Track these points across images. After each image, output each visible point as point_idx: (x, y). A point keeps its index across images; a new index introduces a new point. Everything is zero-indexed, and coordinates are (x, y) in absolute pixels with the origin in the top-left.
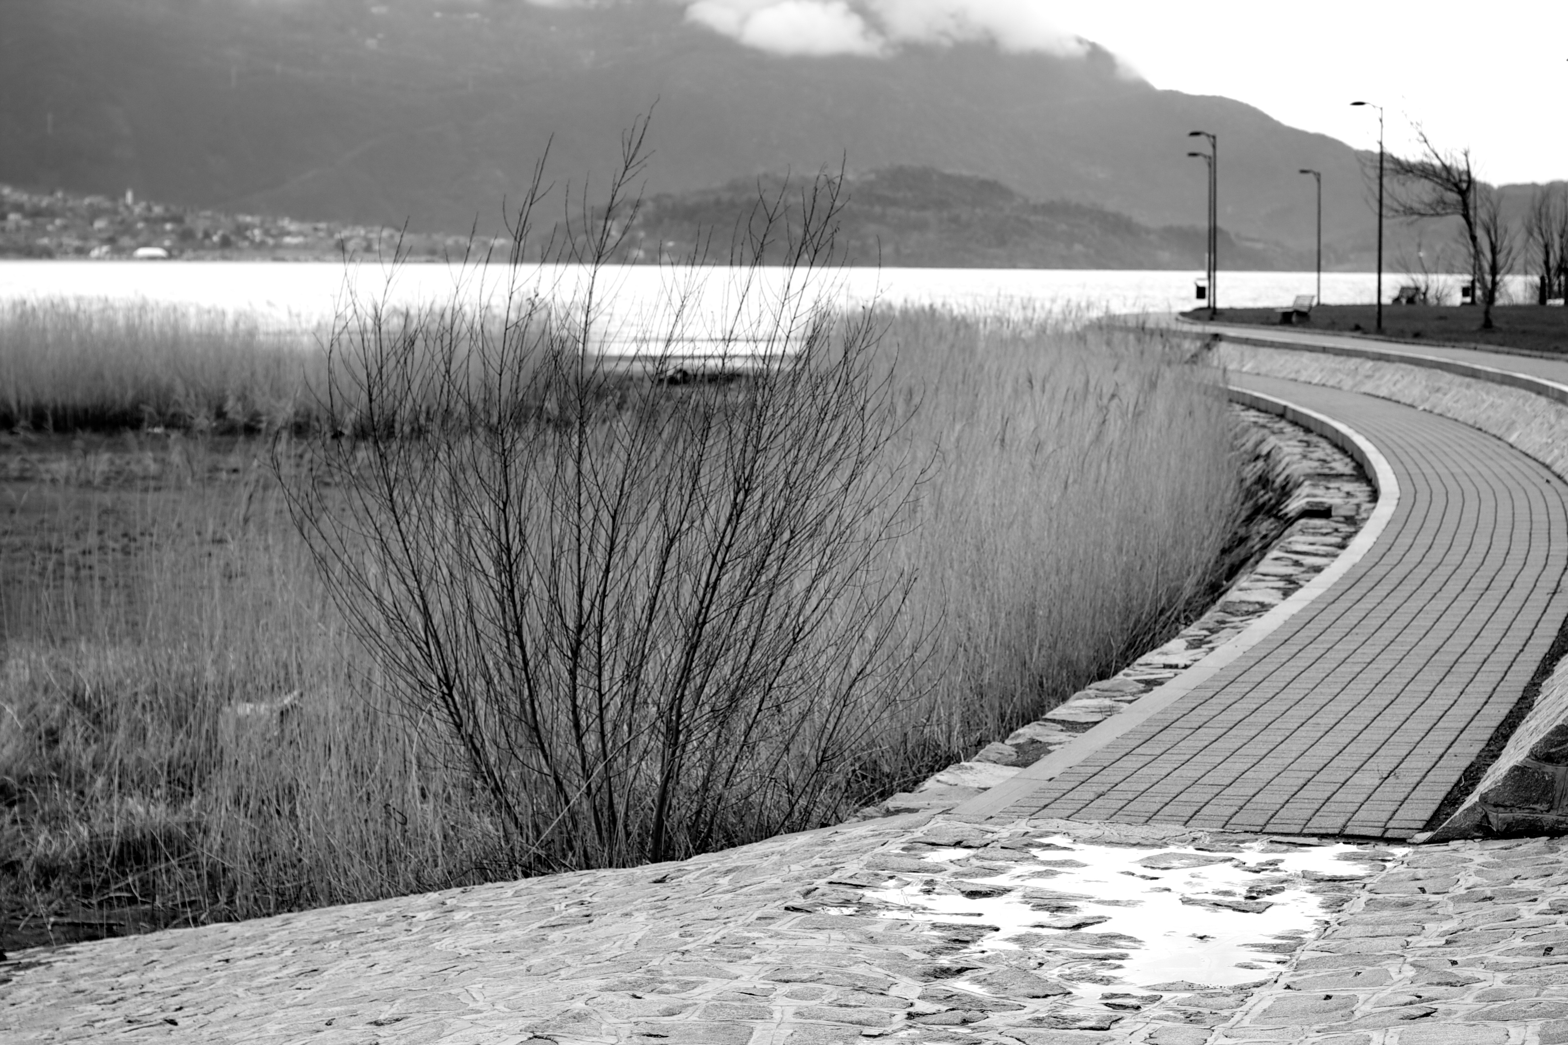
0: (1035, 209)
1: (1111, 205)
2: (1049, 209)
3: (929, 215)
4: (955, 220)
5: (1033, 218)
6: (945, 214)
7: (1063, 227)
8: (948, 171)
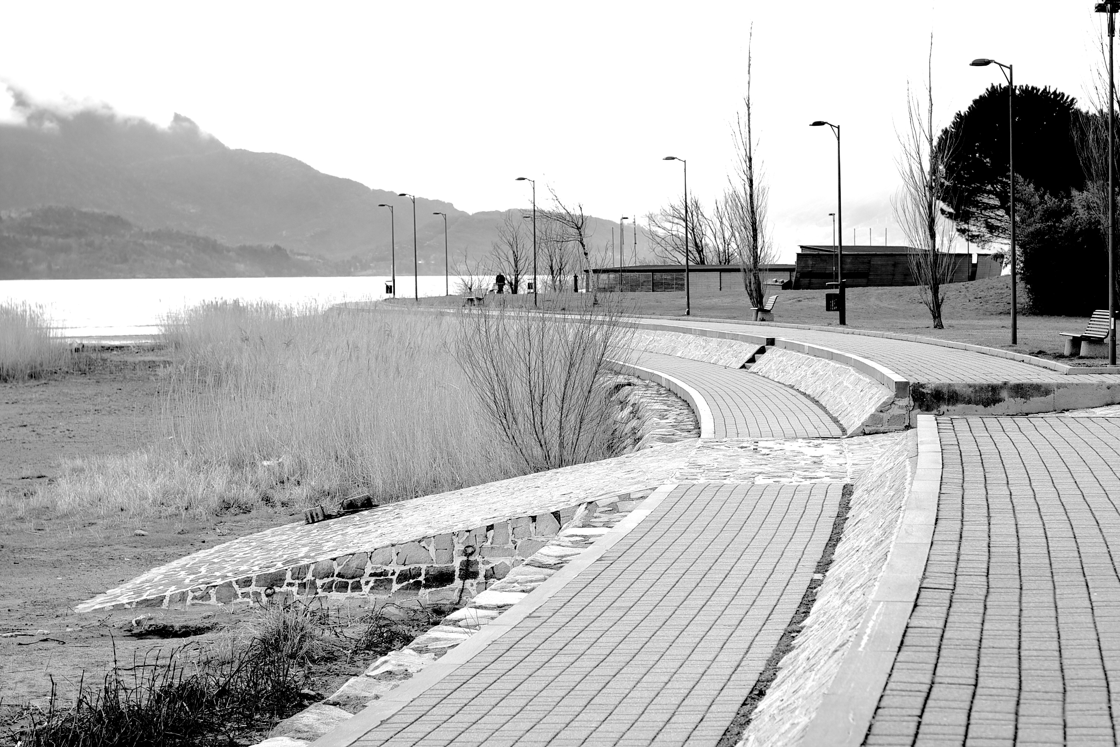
0: (147, 236)
1: (201, 232)
2: (157, 235)
3: (72, 241)
4: (90, 244)
5: (146, 242)
6: (83, 240)
7: (169, 248)
8: (84, 210)
